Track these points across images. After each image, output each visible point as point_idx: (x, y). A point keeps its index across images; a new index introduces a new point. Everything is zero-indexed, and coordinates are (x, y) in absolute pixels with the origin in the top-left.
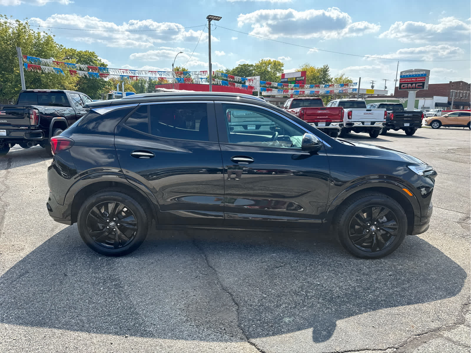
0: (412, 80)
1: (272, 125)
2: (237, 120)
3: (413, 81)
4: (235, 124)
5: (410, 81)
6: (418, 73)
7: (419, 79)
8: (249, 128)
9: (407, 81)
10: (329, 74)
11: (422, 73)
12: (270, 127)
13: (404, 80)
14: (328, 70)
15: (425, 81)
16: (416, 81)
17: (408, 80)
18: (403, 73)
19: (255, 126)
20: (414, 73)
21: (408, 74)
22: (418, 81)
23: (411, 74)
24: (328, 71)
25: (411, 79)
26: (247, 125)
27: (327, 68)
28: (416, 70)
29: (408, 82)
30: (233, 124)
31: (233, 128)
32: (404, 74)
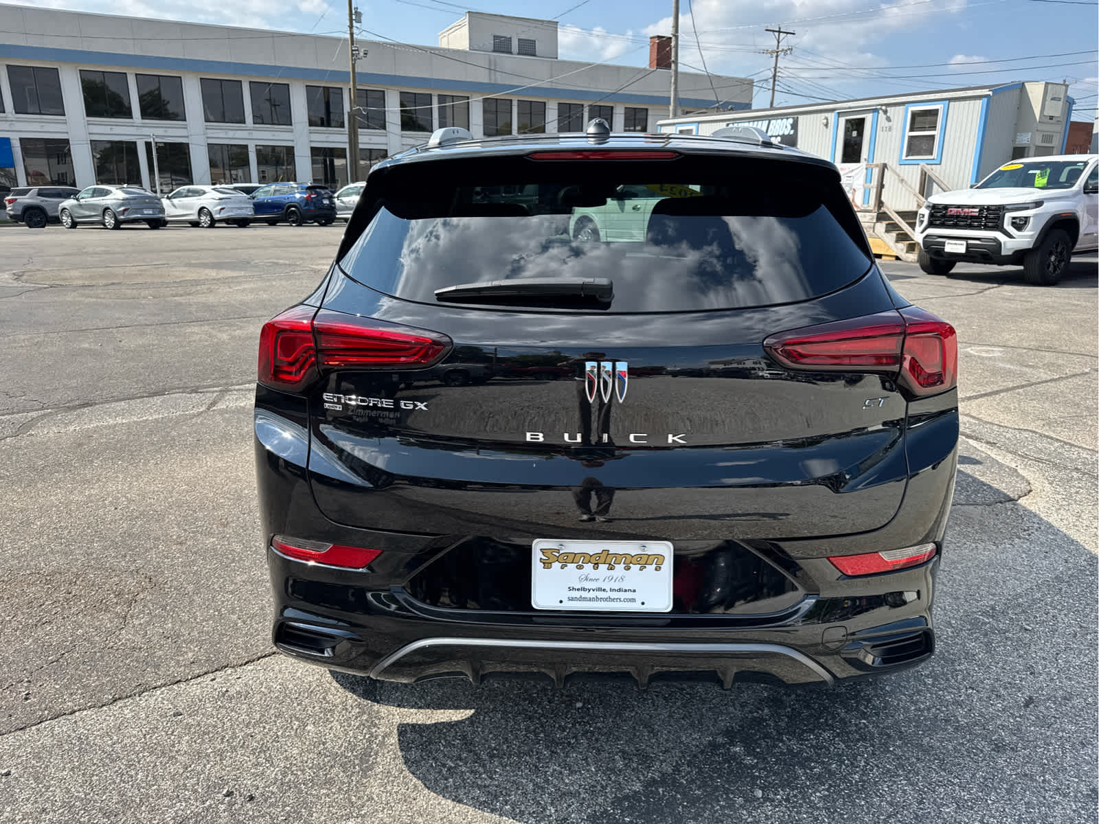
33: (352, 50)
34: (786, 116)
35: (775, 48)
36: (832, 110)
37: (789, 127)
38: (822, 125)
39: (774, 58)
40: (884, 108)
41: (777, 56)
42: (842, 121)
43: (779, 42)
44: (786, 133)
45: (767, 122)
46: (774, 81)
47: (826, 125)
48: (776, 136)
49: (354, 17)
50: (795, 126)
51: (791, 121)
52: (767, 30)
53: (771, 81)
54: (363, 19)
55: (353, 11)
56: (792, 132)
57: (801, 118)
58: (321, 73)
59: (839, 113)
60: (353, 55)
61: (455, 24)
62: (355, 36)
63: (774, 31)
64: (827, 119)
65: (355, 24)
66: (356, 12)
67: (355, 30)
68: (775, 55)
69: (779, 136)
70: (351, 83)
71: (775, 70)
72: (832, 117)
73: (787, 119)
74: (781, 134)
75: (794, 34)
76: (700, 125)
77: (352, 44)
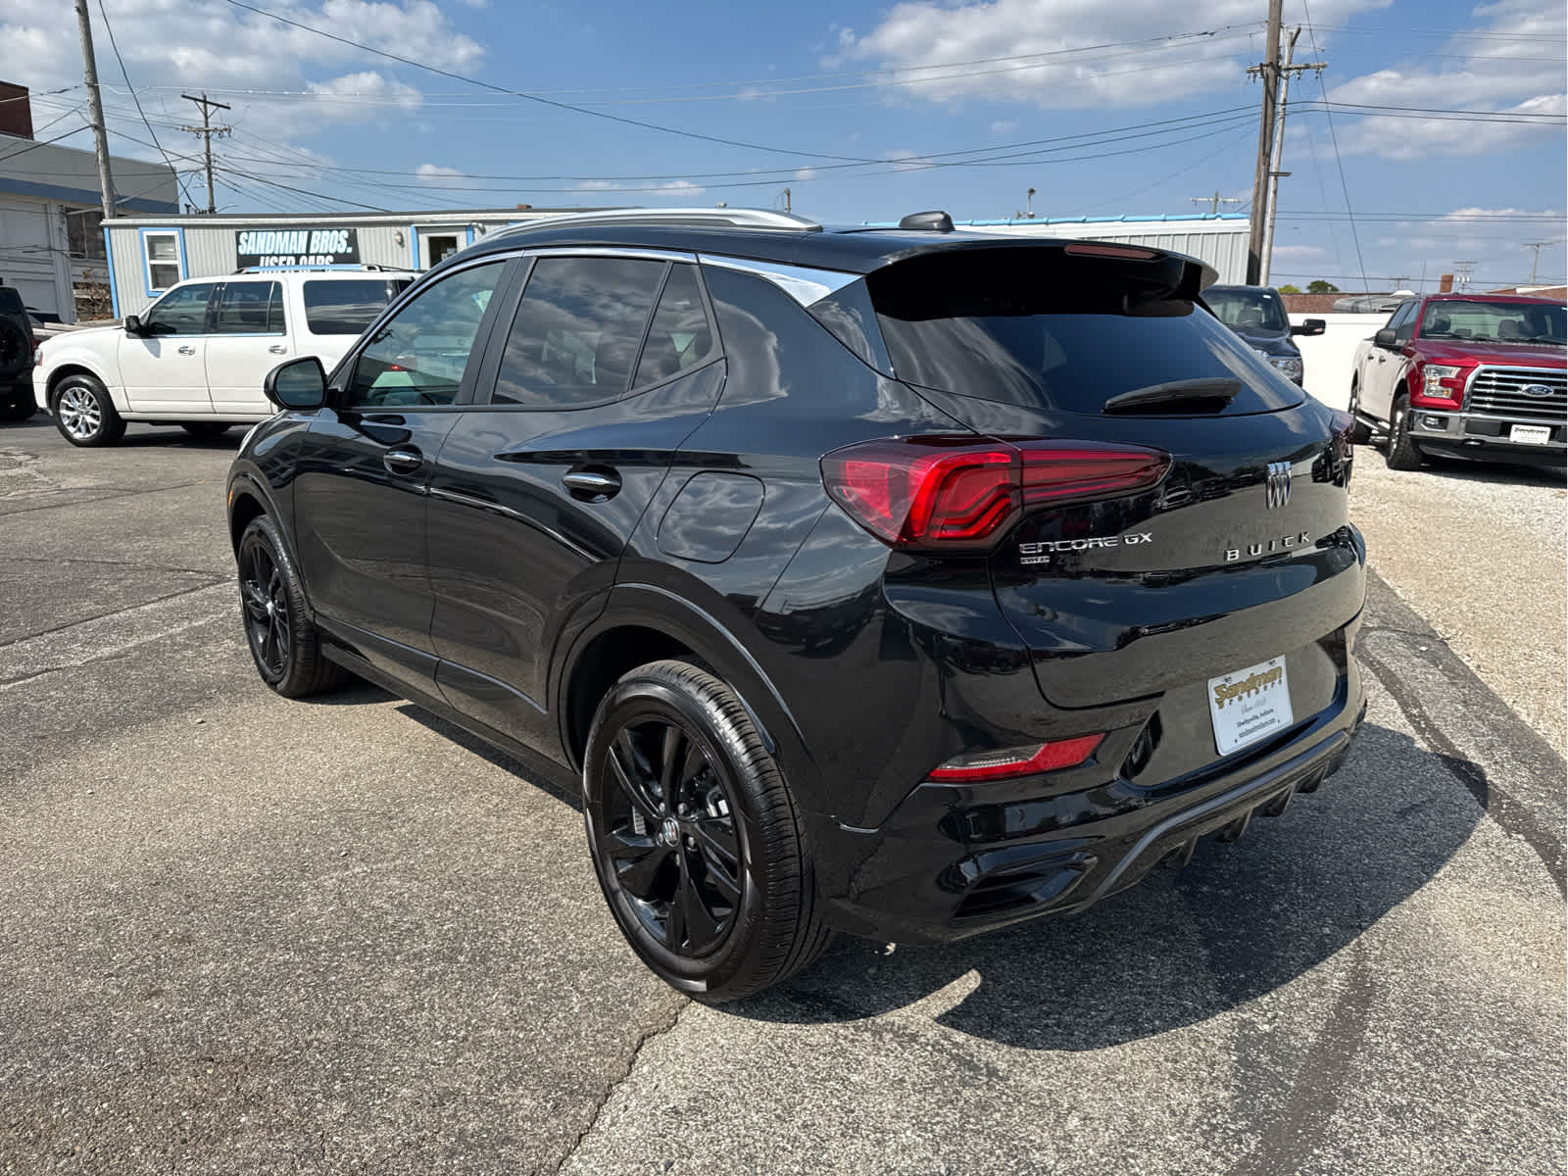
34: (338, 226)
35: (203, 125)
36: (408, 223)
37: (344, 243)
38: (394, 243)
39: (203, 142)
40: (480, 225)
41: (208, 138)
42: (424, 239)
43: (207, 118)
44: (341, 251)
45: (306, 233)
46: (210, 174)
47: (401, 243)
48: (325, 255)
50: (352, 241)
51: (345, 234)
52: (184, 96)
53: (205, 173)
56: (350, 250)
57: (360, 231)
59: (417, 228)
63: (195, 100)
64: (400, 234)
68: (204, 134)
69: (329, 254)
71: (208, 157)
72: (408, 232)
73: (339, 231)
74: (332, 251)
75: (229, 108)
76: (186, 231)
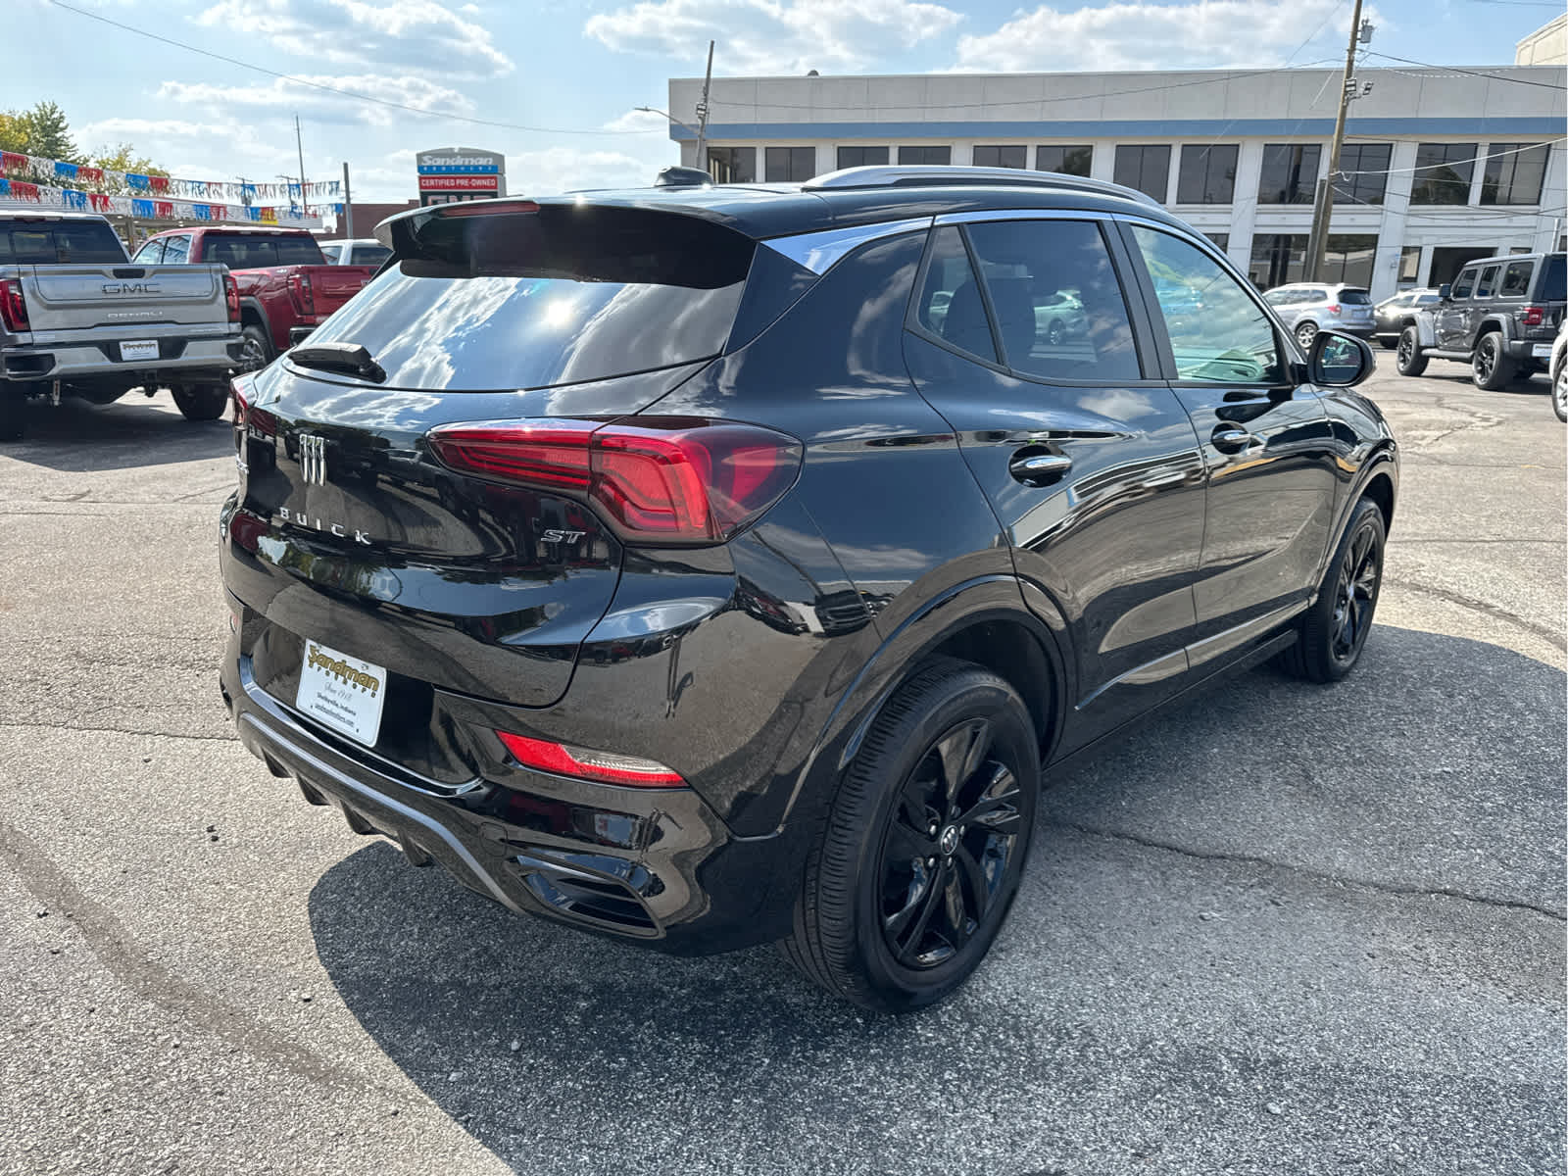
0: (458, 181)
1: (229, 336)
2: (59, 318)
3: (460, 187)
4: (51, 337)
5: (450, 187)
6: (474, 162)
7: (479, 182)
8: (126, 354)
9: (444, 187)
10: (71, 142)
11: (483, 161)
12: (229, 346)
13: (432, 182)
14: (61, 125)
15: (495, 187)
16: (470, 187)
17: (447, 183)
18: (425, 158)
19: (155, 342)
20: (459, 161)
21: (440, 162)
22: (476, 187)
23: (450, 162)
24: (62, 129)
25: (455, 179)
26: (117, 342)
27: (56, 115)
28: (466, 153)
29: (447, 187)
30: (39, 338)
31: (51, 356)
32: (429, 163)
33: (1346, 86)
49: (1359, 35)
54: (1374, 35)
55: (1360, 26)
58: (1290, 124)
60: (1346, 92)
61: (1549, 24)
62: (1355, 64)
65: (1359, 45)
66: (1364, 27)
67: (1357, 55)
70: (1335, 136)
77: (1349, 75)
